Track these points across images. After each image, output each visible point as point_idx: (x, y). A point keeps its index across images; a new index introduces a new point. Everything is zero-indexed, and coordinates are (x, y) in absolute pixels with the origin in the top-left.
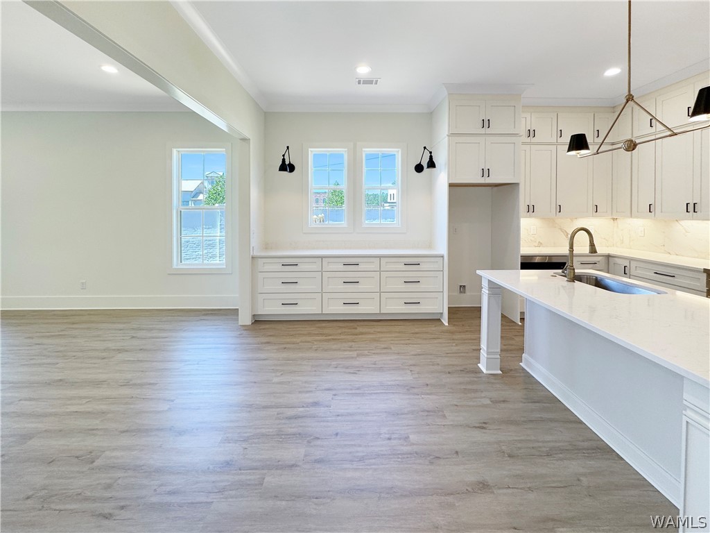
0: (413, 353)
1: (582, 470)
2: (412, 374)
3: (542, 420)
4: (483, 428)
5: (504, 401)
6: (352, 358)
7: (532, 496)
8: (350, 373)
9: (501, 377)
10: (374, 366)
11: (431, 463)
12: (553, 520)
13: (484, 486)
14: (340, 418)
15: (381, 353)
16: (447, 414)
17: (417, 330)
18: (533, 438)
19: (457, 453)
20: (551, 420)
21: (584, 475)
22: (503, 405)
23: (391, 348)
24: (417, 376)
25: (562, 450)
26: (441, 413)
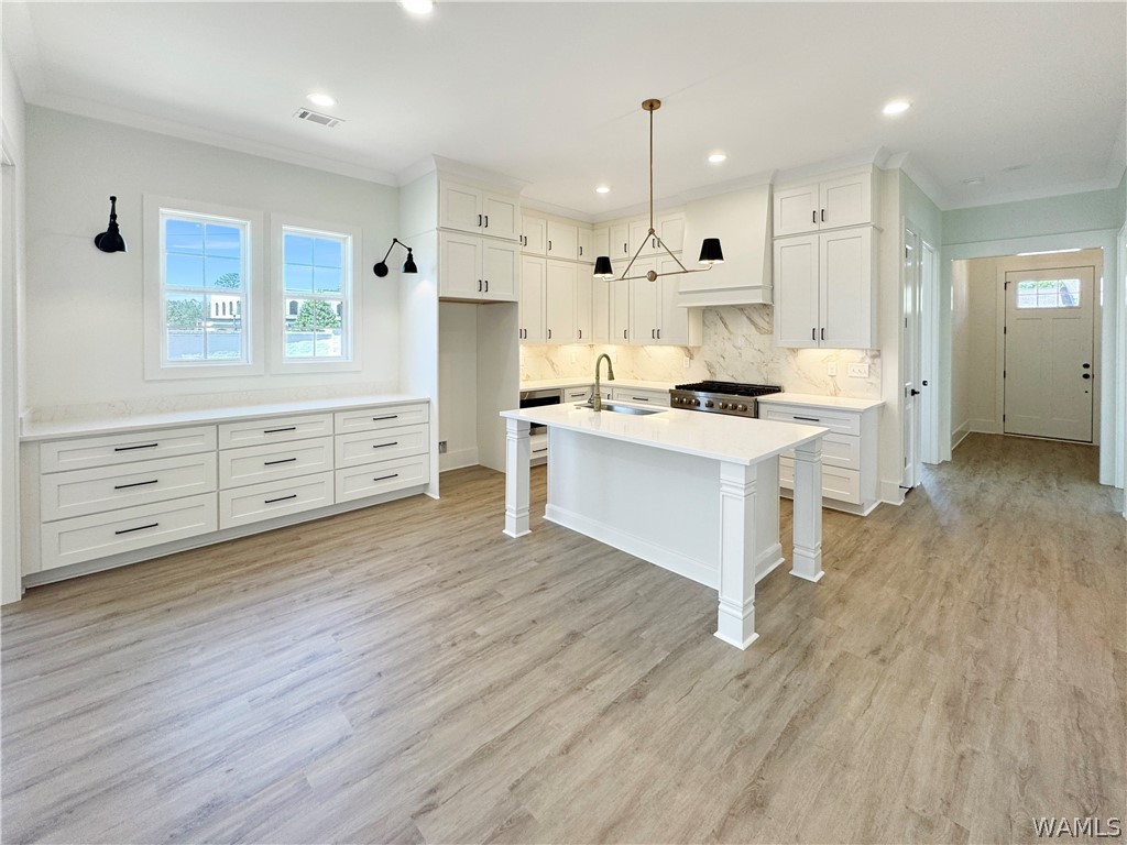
0: (414, 544)
1: (635, 586)
2: (432, 568)
3: (589, 560)
4: (544, 589)
5: (549, 558)
6: (326, 579)
7: (612, 623)
8: (338, 599)
9: (533, 535)
10: (368, 578)
11: (516, 643)
12: (635, 631)
13: (574, 636)
14: (367, 656)
15: (369, 559)
16: (502, 592)
17: (401, 515)
18: (589, 578)
19: (534, 622)
20: (595, 558)
21: (638, 588)
22: (549, 562)
23: (379, 548)
24: (439, 568)
25: (614, 578)
26: (494, 594)
